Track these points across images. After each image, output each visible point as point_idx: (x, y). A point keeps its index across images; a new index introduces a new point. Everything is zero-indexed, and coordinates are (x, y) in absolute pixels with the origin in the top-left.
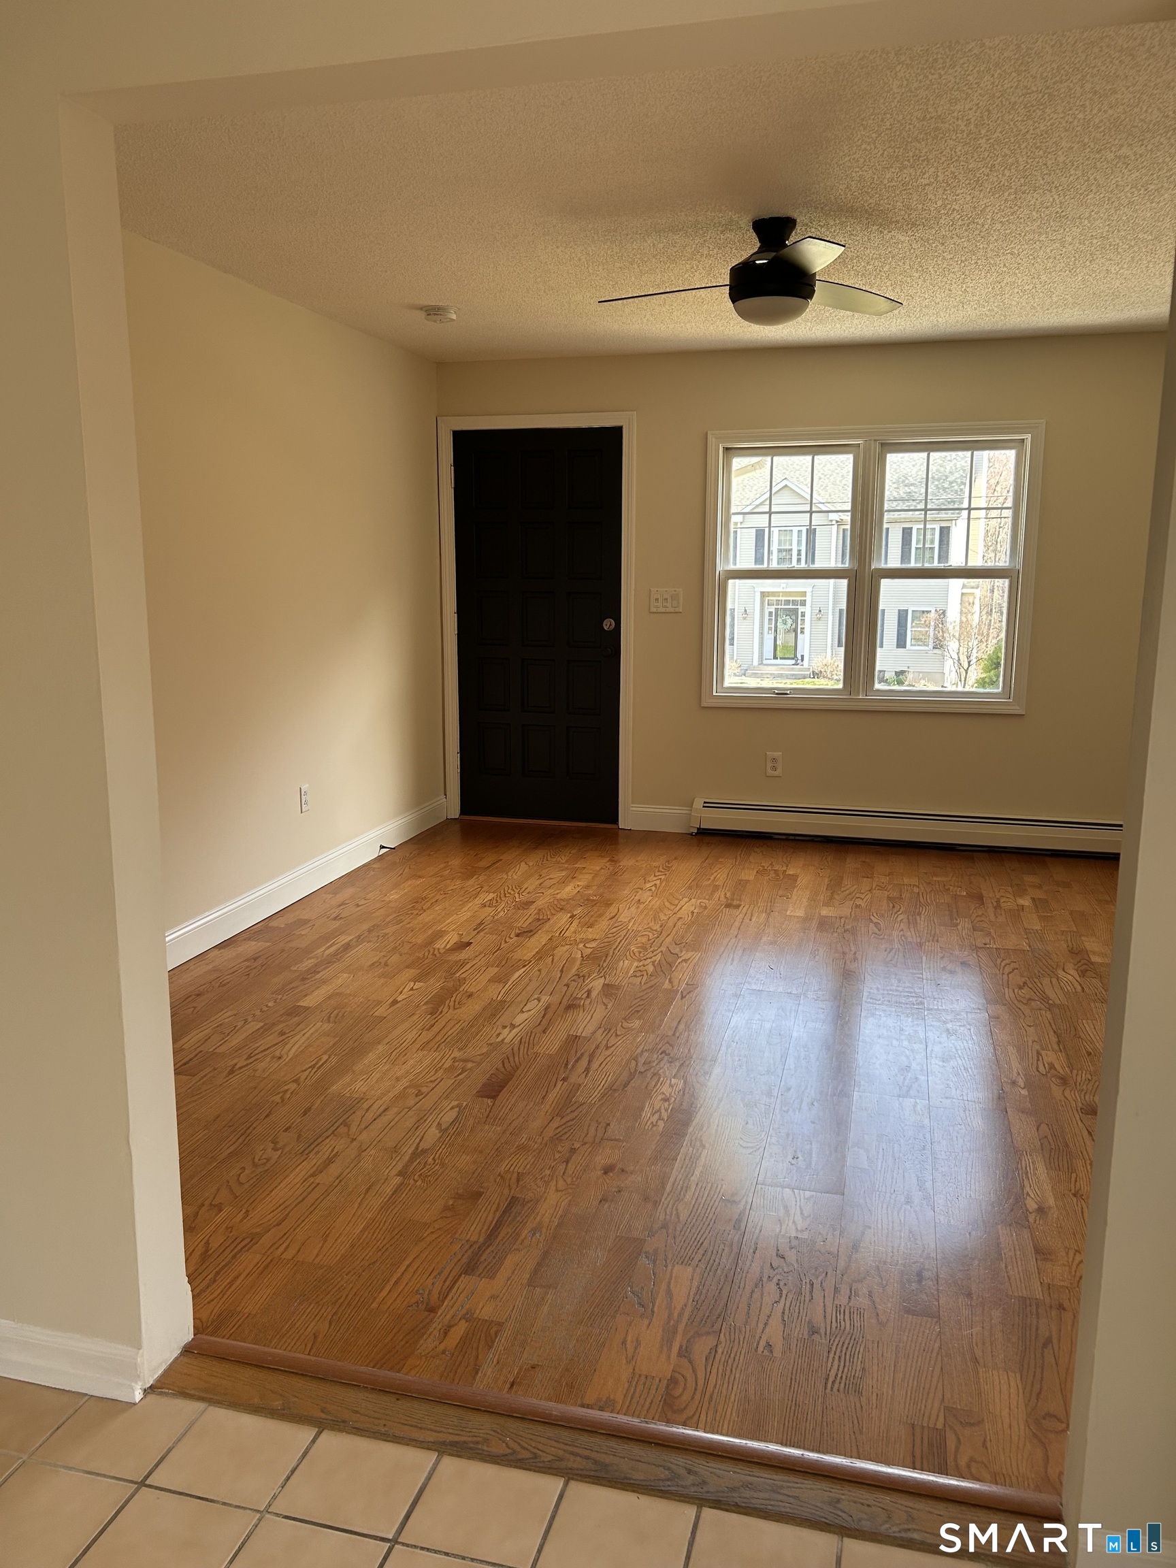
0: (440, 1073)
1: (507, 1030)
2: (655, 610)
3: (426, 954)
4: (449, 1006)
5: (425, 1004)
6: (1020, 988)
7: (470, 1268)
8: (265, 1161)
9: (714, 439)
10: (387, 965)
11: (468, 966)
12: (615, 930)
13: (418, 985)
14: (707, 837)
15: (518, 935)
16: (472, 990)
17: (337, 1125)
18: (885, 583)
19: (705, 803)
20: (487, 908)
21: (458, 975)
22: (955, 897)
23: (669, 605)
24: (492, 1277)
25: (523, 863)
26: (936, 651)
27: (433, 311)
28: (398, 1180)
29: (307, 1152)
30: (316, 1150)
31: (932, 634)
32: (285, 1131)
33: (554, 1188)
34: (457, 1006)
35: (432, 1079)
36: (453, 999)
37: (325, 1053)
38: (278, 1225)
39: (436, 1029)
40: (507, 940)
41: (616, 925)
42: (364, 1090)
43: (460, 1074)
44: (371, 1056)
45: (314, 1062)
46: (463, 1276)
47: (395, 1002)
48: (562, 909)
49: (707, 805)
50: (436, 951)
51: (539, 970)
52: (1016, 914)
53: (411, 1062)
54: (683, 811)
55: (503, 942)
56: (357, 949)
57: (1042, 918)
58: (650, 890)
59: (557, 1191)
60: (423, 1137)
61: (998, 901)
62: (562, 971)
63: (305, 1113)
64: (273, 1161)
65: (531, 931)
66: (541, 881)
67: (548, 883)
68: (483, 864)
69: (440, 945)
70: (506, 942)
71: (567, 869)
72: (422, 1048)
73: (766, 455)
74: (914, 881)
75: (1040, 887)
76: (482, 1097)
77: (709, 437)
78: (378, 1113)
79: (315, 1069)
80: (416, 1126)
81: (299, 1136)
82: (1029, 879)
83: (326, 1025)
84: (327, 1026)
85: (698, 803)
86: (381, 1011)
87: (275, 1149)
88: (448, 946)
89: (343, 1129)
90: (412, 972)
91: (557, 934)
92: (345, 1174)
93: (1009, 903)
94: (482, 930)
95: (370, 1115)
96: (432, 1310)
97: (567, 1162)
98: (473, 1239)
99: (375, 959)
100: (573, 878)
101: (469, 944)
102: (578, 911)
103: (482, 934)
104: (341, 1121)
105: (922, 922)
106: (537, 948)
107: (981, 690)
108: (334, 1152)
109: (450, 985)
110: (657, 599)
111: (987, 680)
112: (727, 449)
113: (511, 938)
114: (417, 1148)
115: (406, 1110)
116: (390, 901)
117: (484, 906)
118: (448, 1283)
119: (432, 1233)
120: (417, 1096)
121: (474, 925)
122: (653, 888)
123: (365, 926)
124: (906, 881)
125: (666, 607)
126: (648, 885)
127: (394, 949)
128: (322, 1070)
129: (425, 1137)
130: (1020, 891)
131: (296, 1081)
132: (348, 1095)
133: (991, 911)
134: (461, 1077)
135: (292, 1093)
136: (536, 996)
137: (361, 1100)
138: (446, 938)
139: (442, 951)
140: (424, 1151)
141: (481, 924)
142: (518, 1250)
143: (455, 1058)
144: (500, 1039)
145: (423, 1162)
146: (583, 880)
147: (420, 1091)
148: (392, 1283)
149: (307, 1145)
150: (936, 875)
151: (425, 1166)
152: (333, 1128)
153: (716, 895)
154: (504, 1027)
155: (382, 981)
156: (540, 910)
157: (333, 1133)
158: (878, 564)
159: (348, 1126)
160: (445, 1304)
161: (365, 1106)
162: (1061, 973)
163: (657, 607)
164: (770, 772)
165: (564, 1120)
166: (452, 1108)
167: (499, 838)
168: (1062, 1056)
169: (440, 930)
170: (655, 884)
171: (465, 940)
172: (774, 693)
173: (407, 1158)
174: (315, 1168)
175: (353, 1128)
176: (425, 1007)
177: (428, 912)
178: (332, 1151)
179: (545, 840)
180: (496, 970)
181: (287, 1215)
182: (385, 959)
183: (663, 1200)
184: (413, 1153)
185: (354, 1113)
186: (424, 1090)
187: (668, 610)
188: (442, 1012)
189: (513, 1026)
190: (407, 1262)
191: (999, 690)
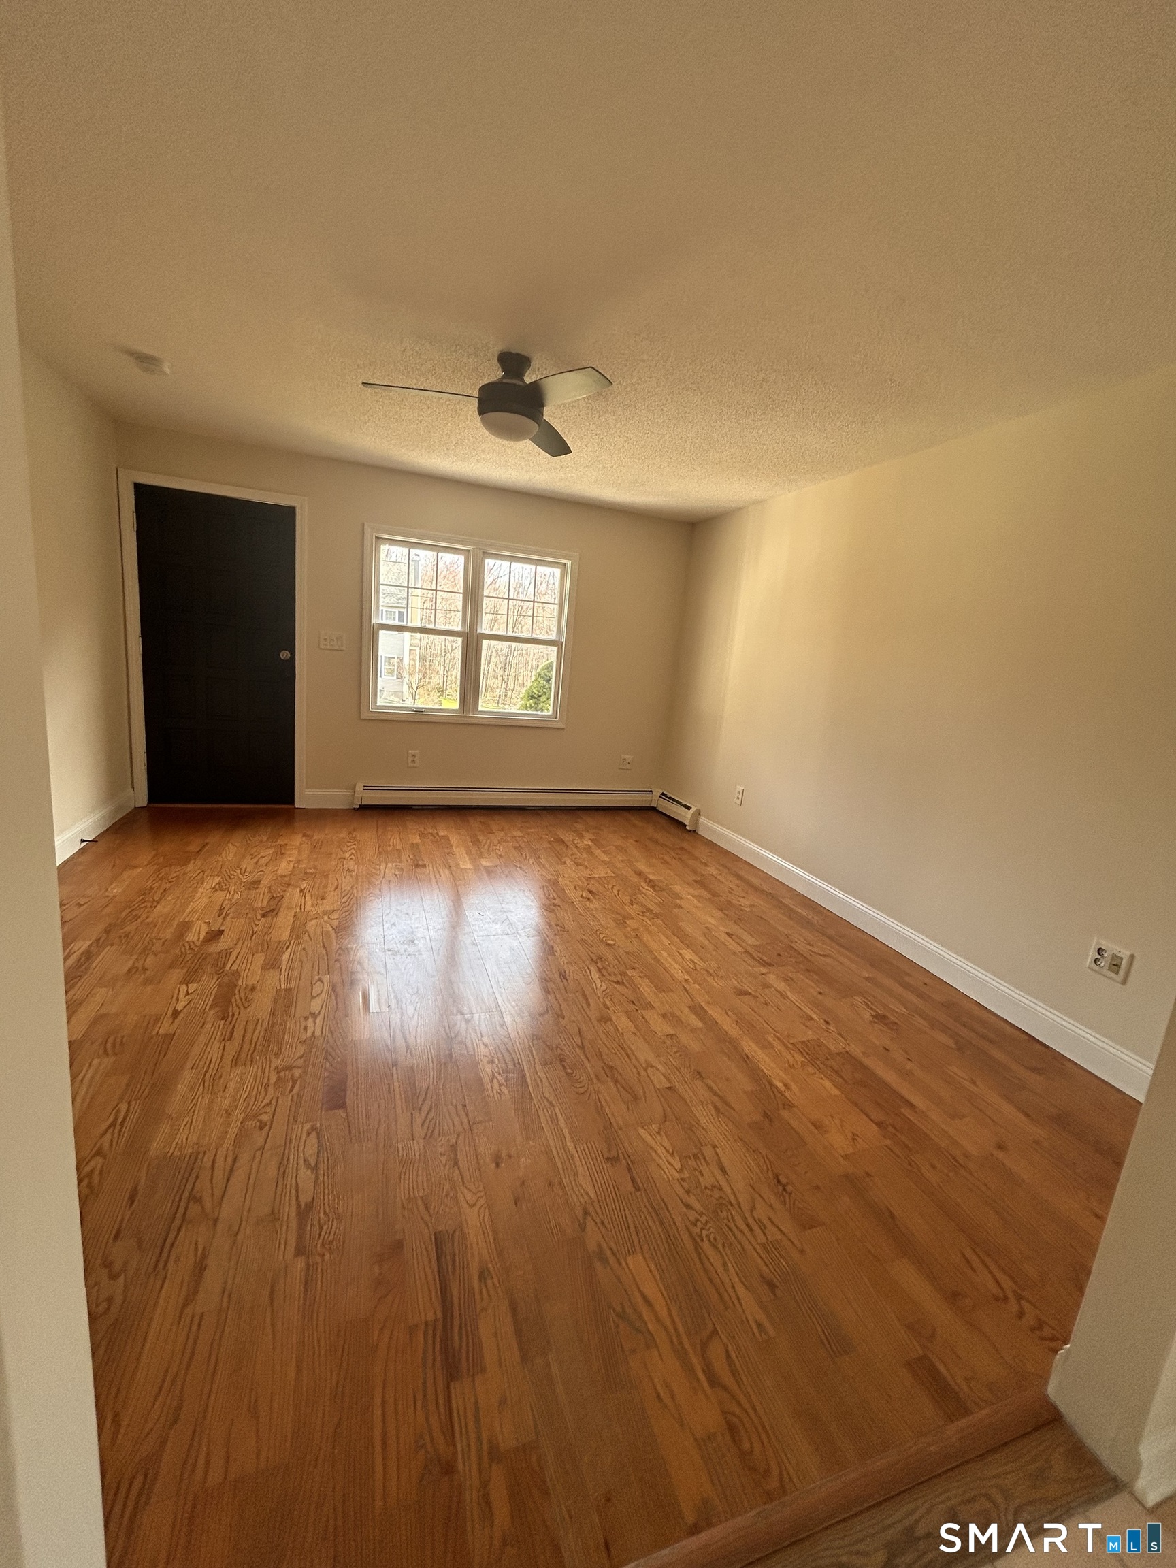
0: (271, 1090)
1: (311, 1020)
2: (322, 647)
3: (183, 949)
4: (237, 1005)
5: (211, 1007)
7: (452, 1372)
8: (105, 1304)
9: (369, 530)
10: (147, 970)
11: (233, 957)
12: (345, 899)
13: (192, 987)
14: (367, 811)
15: (263, 916)
16: (251, 982)
17: (183, 1205)
18: (485, 642)
19: (364, 786)
20: (218, 892)
21: (228, 967)
24: (483, 1370)
25: (230, 845)
26: (399, 680)
27: (147, 361)
28: (300, 1263)
29: (161, 1265)
30: (173, 1257)
31: (396, 670)
32: (116, 1237)
33: (467, 1206)
34: (246, 1004)
35: (267, 1100)
36: (237, 996)
37: (121, 1099)
38: (175, 1421)
39: (238, 1035)
40: (257, 922)
41: (343, 894)
42: (195, 1138)
43: (293, 1087)
44: (181, 1088)
45: (111, 1119)
46: (452, 1384)
47: (176, 1013)
48: (289, 885)
49: (366, 788)
50: (191, 944)
51: (304, 949)
53: (232, 1085)
54: (347, 793)
55: (254, 926)
56: (100, 957)
58: (351, 859)
59: (471, 1206)
60: (297, 1185)
62: (324, 947)
63: (132, 1200)
64: (118, 1299)
65: (273, 910)
66: (255, 860)
67: (263, 861)
68: (193, 848)
69: (191, 937)
70: (256, 925)
71: (271, 846)
72: (235, 1062)
73: (406, 547)
76: (331, 1109)
77: (366, 527)
78: (228, 1168)
79: (118, 1127)
80: (281, 1172)
81: (140, 1242)
83: (106, 1060)
84: (108, 1062)
85: (359, 787)
86: (165, 1027)
87: (113, 1277)
88: (202, 937)
89: (194, 1209)
90: (177, 974)
91: (299, 910)
92: (230, 1281)
94: (227, 915)
95: (219, 1175)
96: (449, 1469)
97: (456, 1163)
98: (430, 1317)
99: (130, 964)
100: (282, 854)
101: (221, 932)
102: (304, 885)
103: (228, 919)
104: (186, 1195)
106: (287, 926)
108: (200, 1251)
109: (226, 979)
110: (325, 639)
112: (378, 538)
113: (259, 920)
114: (299, 1205)
115: (259, 1153)
116: (115, 896)
117: (214, 889)
118: (442, 1408)
119: (382, 1329)
120: (261, 1128)
121: (215, 912)
122: (353, 857)
123: (100, 927)
125: (332, 645)
126: (347, 855)
127: (145, 949)
128: (128, 1124)
129: (301, 1184)
131: (99, 1153)
132: (177, 1153)
134: (296, 1090)
135: (101, 1173)
136: (317, 977)
137: (196, 1156)
138: (195, 928)
139: (198, 944)
140: (309, 1206)
141: (222, 909)
142: (484, 1309)
143: (277, 1068)
144: (309, 1033)
145: (315, 1222)
146: (292, 855)
147: (261, 1121)
148: (378, 1449)
149: (158, 1251)
151: (321, 1228)
152: (181, 1211)
153: (403, 857)
154: (306, 1018)
155: (149, 989)
156: (270, 888)
157: (184, 1219)
158: (484, 629)
159: (199, 1200)
160: (459, 1446)
161: (207, 1162)
163: (325, 645)
164: (411, 764)
165: (424, 1113)
166: (308, 1134)
167: (197, 822)
169: (184, 921)
170: (352, 853)
171: (216, 928)
172: (413, 711)
173: (294, 1223)
174: (184, 1289)
175: (208, 1205)
176: (212, 1012)
177: (162, 903)
178: (196, 1249)
179: (237, 822)
180: (263, 956)
181: (182, 1392)
182: (141, 963)
183: (564, 1180)
184: (299, 1214)
185: (197, 1177)
186: (265, 1118)
187: (334, 648)
188: (233, 1014)
189: (315, 1016)
190: (378, 1401)
191: (550, 713)
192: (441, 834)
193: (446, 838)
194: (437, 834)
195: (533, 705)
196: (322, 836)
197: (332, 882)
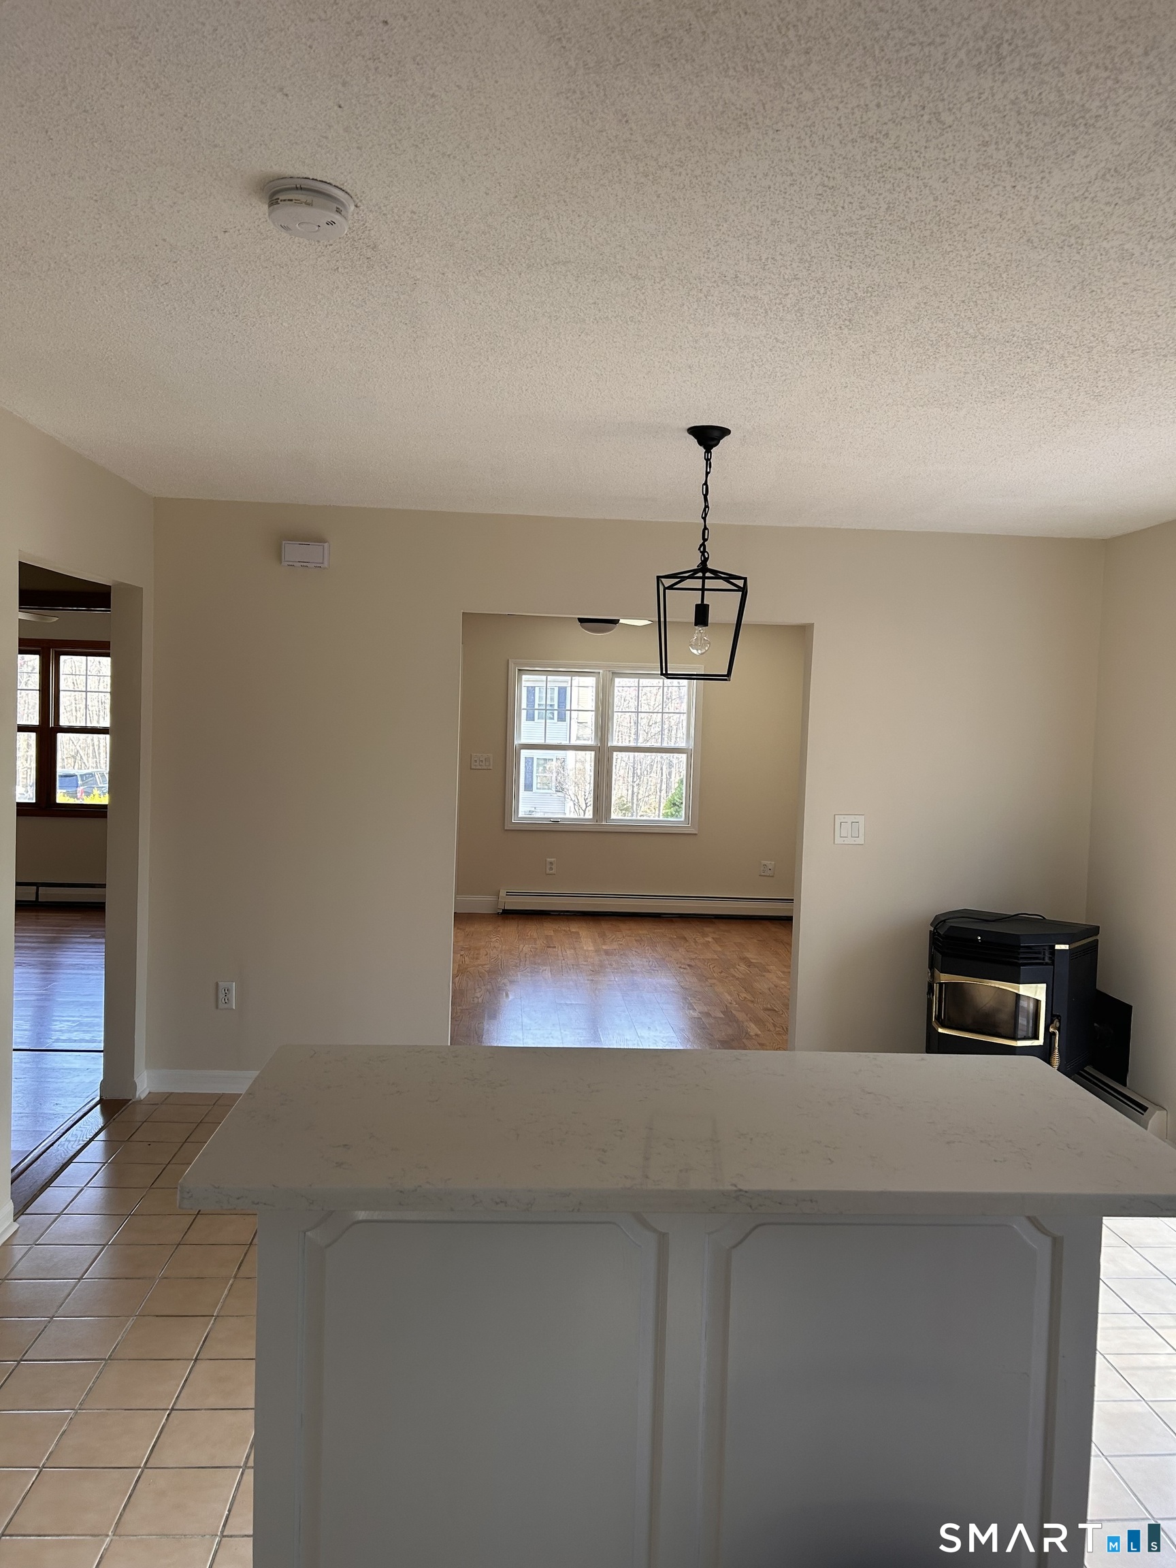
2: (474, 768)
6: (720, 973)
9: (512, 664)
14: (508, 915)
18: (616, 754)
19: (507, 892)
22: (671, 938)
23: (483, 764)
31: (554, 779)
49: (508, 894)
52: (707, 944)
54: (492, 898)
57: (721, 946)
61: (695, 939)
74: (645, 932)
75: (714, 933)
77: (510, 662)
82: (707, 929)
85: (503, 893)
93: (701, 940)
105: (658, 949)
107: (666, 819)
110: (476, 761)
111: (669, 814)
112: (520, 670)
124: (640, 932)
125: (481, 765)
130: (704, 935)
133: (693, 944)
150: (655, 929)
158: (614, 742)
162: (738, 967)
163: (476, 766)
164: (548, 871)
168: (749, 994)
172: (551, 821)
187: (483, 768)
191: (683, 819)
192: (573, 930)
193: (577, 933)
194: (570, 930)
195: (674, 813)
196: (473, 929)
197: (482, 952)
